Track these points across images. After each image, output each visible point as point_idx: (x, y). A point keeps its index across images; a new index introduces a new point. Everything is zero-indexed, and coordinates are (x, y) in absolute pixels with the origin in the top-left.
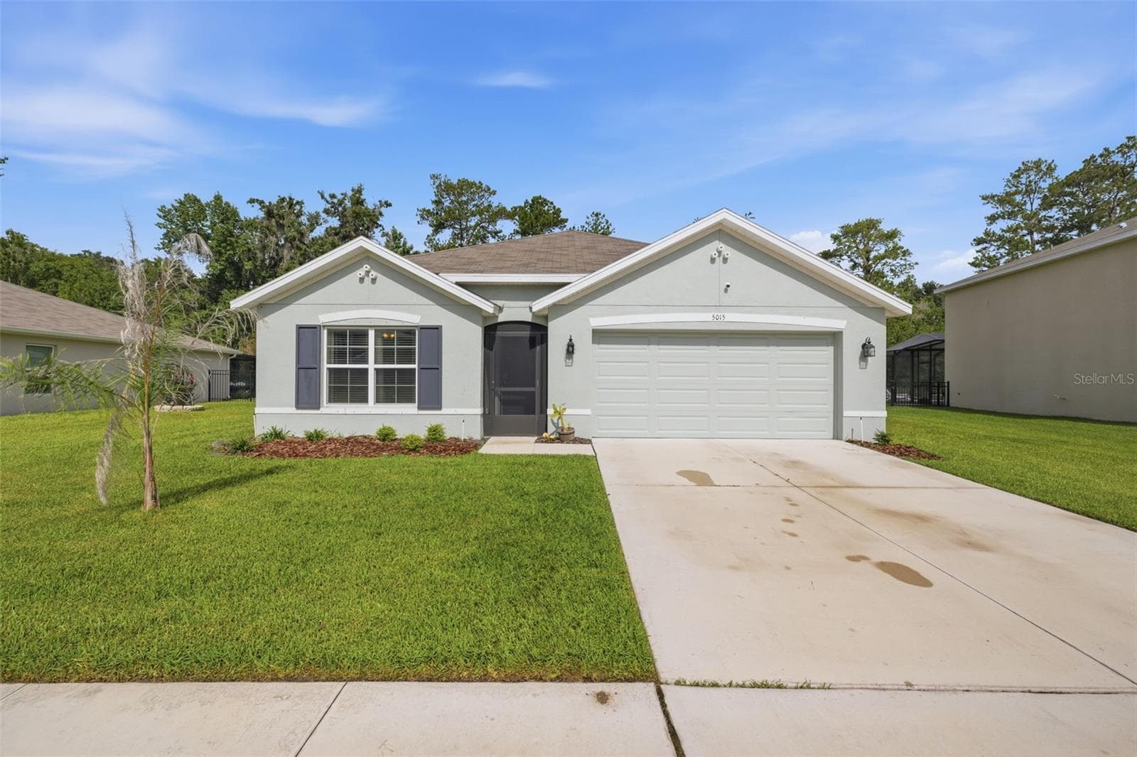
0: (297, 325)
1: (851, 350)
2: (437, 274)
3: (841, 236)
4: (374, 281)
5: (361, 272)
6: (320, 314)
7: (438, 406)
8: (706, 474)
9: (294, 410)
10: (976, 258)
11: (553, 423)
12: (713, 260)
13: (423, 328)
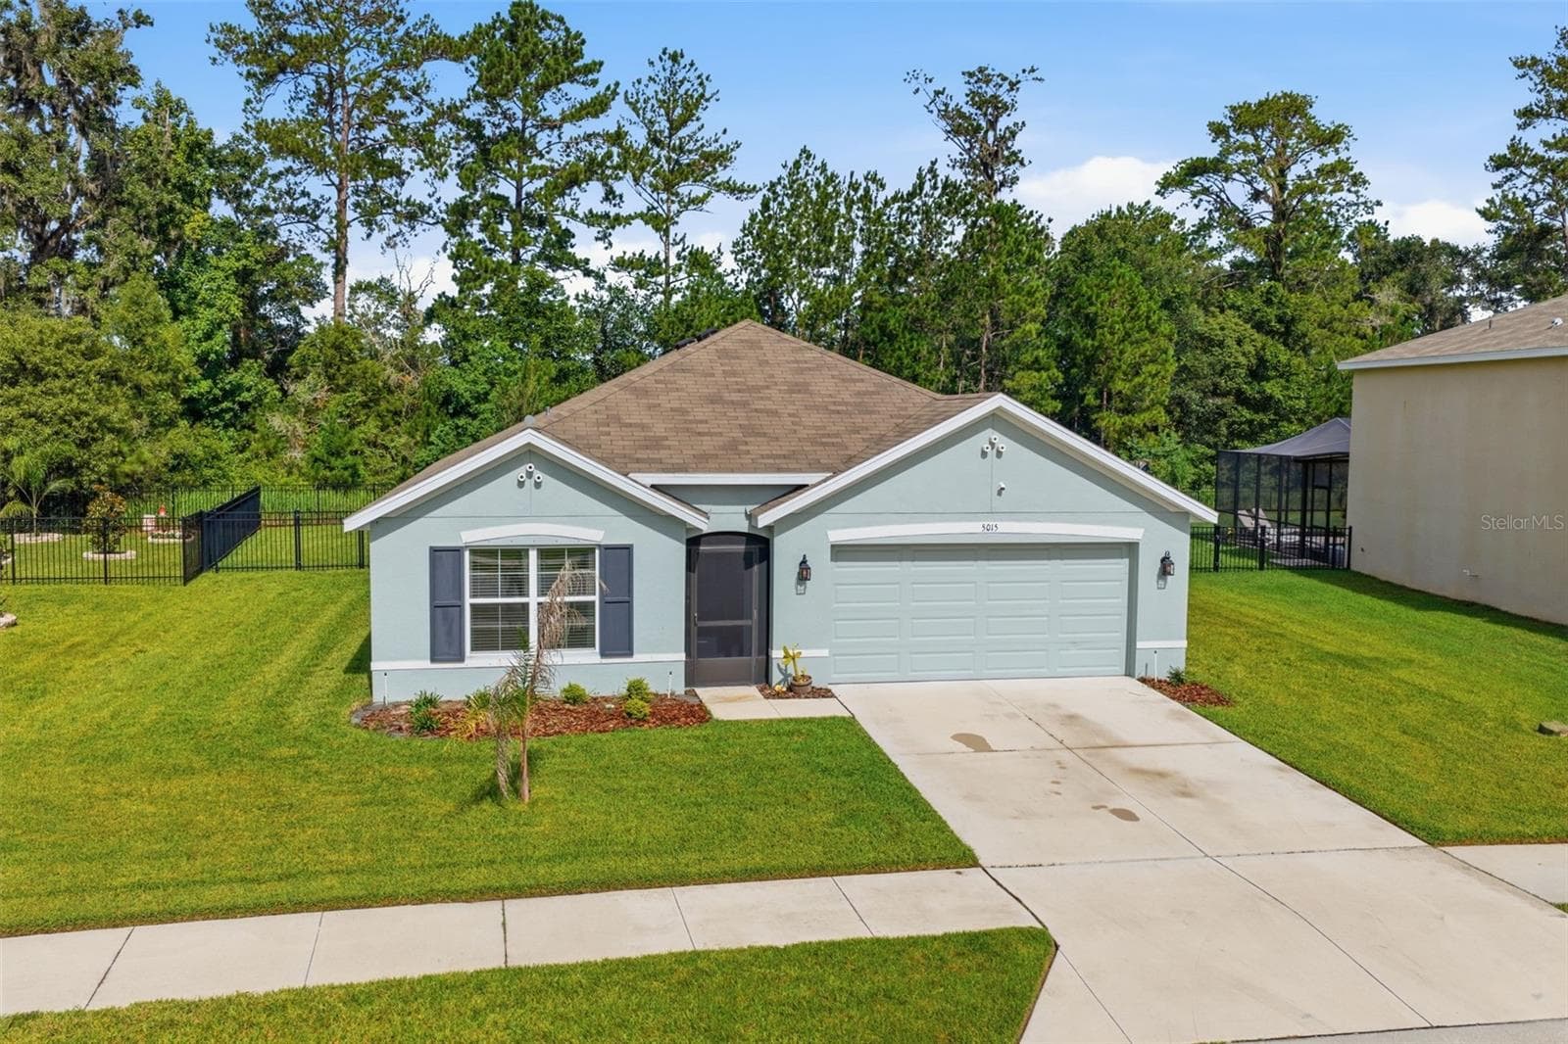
0: (431, 548)
1: (1148, 566)
2: (626, 475)
3: (1229, 127)
4: (538, 485)
5: (520, 472)
6: (462, 530)
7: (628, 650)
8: (980, 737)
9: (427, 664)
10: (1491, 201)
11: (780, 669)
12: (984, 454)
13: (608, 548)
